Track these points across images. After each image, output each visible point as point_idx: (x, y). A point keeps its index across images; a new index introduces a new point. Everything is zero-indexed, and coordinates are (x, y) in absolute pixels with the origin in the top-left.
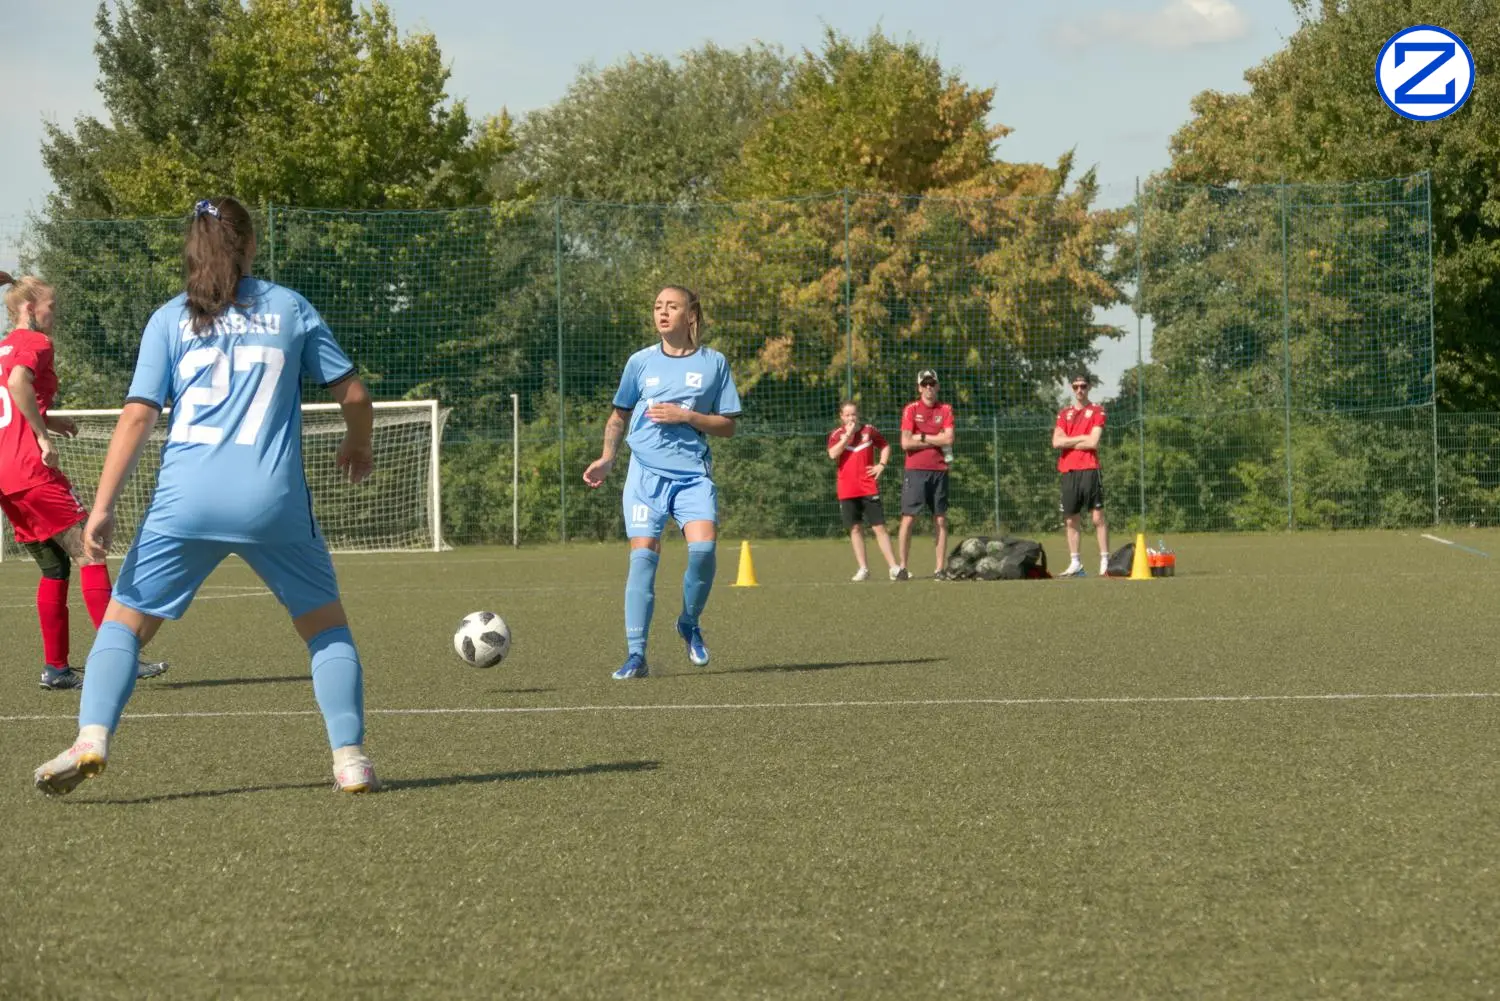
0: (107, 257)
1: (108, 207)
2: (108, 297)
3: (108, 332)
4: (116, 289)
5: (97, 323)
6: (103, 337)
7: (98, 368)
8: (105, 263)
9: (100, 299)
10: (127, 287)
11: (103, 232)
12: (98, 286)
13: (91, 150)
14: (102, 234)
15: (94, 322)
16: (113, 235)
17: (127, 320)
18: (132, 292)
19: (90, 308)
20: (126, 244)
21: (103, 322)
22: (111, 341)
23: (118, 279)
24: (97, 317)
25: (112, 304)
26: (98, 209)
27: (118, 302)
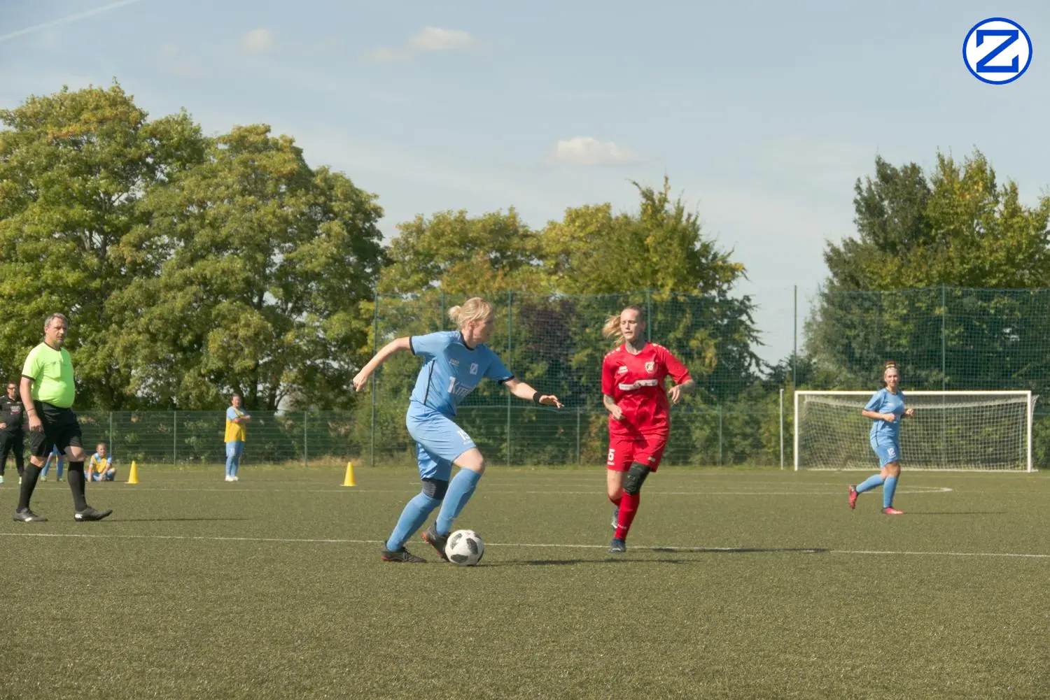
0: (856, 310)
1: (858, 284)
2: (857, 332)
3: (856, 351)
4: (861, 327)
5: (850, 346)
6: (853, 353)
7: (851, 370)
8: (856, 314)
9: (851, 333)
10: (867, 327)
11: (854, 298)
12: (852, 326)
13: (849, 255)
14: (853, 298)
15: (848, 346)
16: (860, 299)
17: (867, 345)
18: (870, 330)
19: (847, 338)
20: (867, 304)
21: (854, 345)
22: (857, 355)
23: (863, 323)
24: (850, 343)
25: (858, 335)
26: (852, 286)
27: (862, 334)
